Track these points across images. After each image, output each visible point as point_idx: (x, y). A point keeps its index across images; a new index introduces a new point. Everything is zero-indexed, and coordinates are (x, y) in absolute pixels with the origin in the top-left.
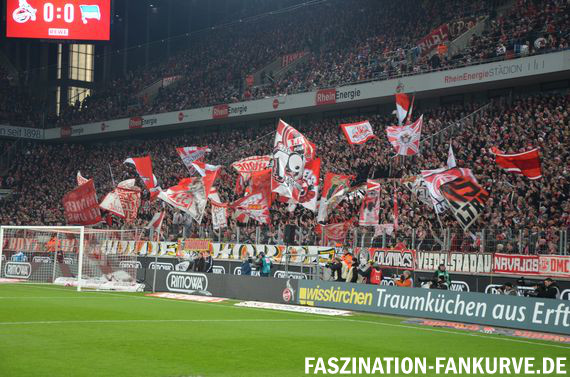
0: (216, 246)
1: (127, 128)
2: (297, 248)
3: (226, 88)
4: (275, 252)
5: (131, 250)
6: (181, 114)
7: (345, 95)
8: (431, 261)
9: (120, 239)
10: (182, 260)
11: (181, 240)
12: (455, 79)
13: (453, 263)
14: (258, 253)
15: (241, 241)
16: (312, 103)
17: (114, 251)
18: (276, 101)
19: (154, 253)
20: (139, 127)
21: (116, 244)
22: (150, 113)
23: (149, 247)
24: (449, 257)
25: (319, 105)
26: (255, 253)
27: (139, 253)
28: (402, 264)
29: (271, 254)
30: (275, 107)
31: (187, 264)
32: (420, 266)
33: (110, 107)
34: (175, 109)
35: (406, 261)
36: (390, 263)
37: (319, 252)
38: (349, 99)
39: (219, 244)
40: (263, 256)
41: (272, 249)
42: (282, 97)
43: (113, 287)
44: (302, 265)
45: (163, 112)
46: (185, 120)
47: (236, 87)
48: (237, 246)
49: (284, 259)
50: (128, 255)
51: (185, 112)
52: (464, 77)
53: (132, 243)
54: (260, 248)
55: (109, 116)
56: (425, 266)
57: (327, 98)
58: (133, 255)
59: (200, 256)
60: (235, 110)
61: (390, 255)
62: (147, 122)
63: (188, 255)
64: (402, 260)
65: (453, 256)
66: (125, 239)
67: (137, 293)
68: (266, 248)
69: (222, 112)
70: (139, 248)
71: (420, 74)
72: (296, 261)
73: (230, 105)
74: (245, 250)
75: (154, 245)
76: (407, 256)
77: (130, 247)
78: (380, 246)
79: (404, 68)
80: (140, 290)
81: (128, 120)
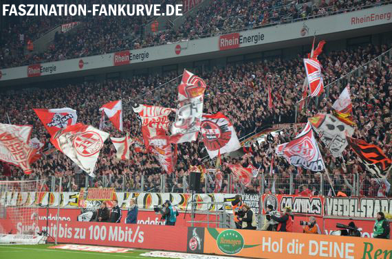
0: (120, 195)
1: (26, 76)
2: (202, 196)
3: (127, 34)
4: (180, 200)
5: (31, 201)
6: (81, 61)
7: (249, 39)
8: (340, 208)
9: (20, 190)
10: (85, 210)
11: (84, 189)
12: (362, 20)
13: (363, 209)
14: (164, 201)
15: (145, 190)
16: (215, 48)
17: (14, 203)
18: (178, 47)
19: (56, 204)
20: (38, 76)
21: (16, 195)
22: (49, 61)
23: (51, 199)
24: (359, 203)
25: (223, 49)
26: (160, 202)
27: (40, 205)
28: (311, 210)
29: (177, 203)
30: (178, 52)
31: (90, 214)
32: (329, 213)
33: (7, 54)
34: (74, 57)
35: (314, 208)
36: (299, 209)
37: (225, 200)
38: (252, 43)
39: (123, 193)
40: (169, 205)
41: (177, 197)
42: (184, 42)
43: (13, 240)
44: (208, 213)
45: (62, 59)
46: (85, 68)
47: (137, 33)
48: (142, 195)
49: (189, 207)
50: (29, 206)
51: (85, 59)
52: (371, 18)
53: (33, 194)
54: (165, 197)
55: (6, 65)
56: (335, 213)
57: (230, 42)
58: (34, 206)
59: (103, 206)
60: (137, 57)
61: (298, 202)
62: (46, 69)
63: (91, 205)
64: (311, 207)
65: (363, 202)
66: (25, 190)
67: (39, 246)
68: (171, 196)
69: (123, 59)
70: (40, 200)
71: (324, 16)
72: (202, 209)
73: (131, 51)
74: (150, 199)
75: (56, 195)
76: (316, 202)
77: (30, 198)
78: (287, 192)
79: (308, 10)
80: (42, 242)
81: (25, 68)
